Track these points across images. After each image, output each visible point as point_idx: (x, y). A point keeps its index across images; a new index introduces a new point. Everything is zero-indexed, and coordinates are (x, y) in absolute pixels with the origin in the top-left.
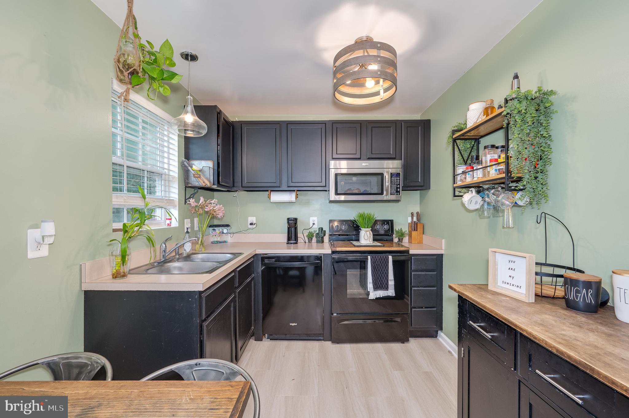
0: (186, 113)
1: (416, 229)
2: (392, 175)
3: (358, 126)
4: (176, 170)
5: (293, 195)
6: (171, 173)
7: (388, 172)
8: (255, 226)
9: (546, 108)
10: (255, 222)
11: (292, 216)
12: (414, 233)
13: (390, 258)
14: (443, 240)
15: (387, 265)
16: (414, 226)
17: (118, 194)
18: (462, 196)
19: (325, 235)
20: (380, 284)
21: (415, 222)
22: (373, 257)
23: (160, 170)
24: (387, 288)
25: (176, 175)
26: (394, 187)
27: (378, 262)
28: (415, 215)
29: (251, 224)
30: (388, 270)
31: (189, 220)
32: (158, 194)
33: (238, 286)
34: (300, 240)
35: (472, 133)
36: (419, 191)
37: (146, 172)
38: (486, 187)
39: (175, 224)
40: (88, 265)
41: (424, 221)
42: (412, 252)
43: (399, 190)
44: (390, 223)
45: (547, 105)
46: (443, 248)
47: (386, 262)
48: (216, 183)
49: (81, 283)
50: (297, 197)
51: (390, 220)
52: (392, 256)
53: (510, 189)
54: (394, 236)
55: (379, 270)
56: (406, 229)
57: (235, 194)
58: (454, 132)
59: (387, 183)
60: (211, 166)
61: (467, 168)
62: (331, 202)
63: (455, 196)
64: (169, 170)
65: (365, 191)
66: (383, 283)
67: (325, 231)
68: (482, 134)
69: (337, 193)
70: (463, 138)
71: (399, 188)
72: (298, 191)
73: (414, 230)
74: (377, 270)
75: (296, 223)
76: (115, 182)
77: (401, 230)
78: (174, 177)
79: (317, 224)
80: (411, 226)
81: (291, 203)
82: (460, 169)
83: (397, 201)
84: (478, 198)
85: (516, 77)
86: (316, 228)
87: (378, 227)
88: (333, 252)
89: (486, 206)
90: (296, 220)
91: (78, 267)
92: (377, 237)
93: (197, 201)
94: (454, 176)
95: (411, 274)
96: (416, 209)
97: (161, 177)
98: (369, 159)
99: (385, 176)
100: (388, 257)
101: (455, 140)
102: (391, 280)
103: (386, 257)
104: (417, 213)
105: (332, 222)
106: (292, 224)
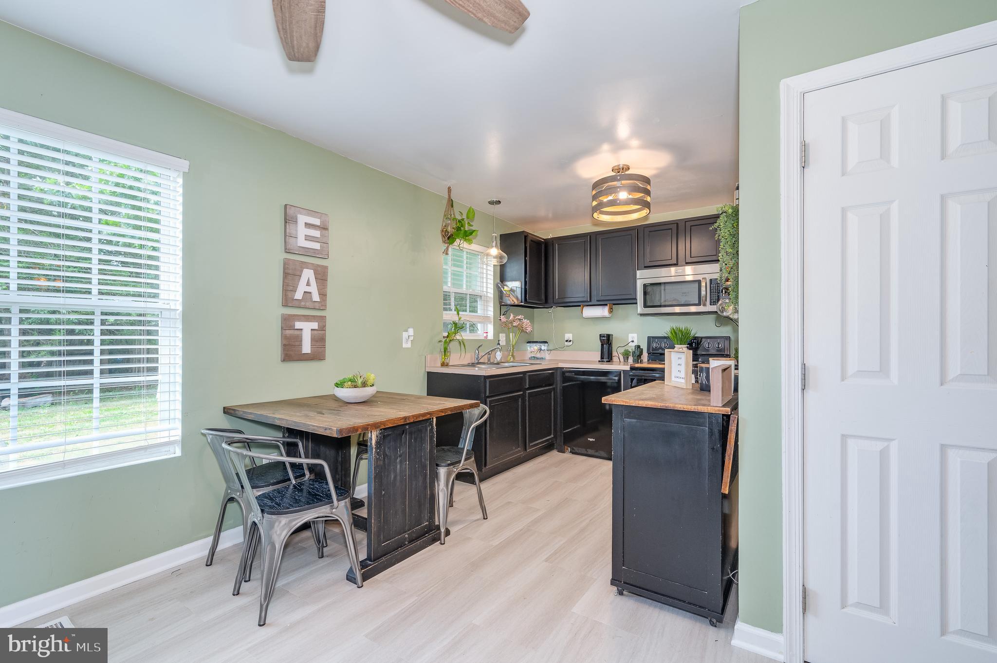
0: (492, 247)
2: (710, 280)
3: (674, 227)
4: (492, 291)
5: (607, 309)
6: (489, 295)
8: (571, 343)
10: (571, 339)
11: (607, 332)
17: (448, 312)
23: (479, 293)
25: (492, 296)
26: (714, 296)
29: (567, 341)
31: (504, 335)
32: (479, 311)
33: (528, 388)
34: (615, 359)
37: (468, 295)
39: (491, 336)
40: (429, 357)
48: (523, 300)
49: (425, 367)
50: (611, 311)
57: (550, 310)
59: (703, 291)
60: (520, 286)
62: (642, 315)
64: (487, 292)
65: (686, 301)
67: (643, 349)
69: (645, 306)
72: (610, 304)
75: (611, 340)
76: (445, 304)
78: (490, 298)
79: (635, 342)
81: (603, 318)
86: (631, 347)
88: (632, 369)
90: (610, 336)
91: (424, 357)
93: (508, 318)
97: (481, 298)
98: (688, 264)
99: (702, 284)
105: (650, 339)
106: (607, 341)
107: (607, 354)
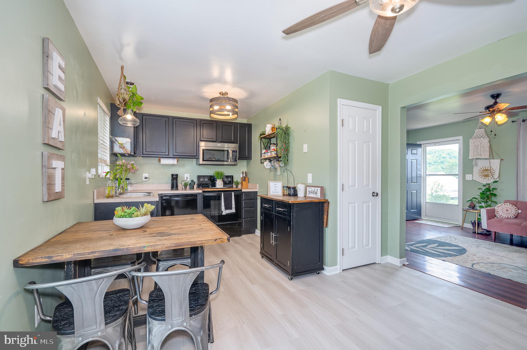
0: (127, 114)
1: (245, 180)
2: (233, 151)
3: (215, 124)
5: (176, 160)
7: (231, 150)
8: (148, 179)
9: (288, 133)
10: (147, 177)
11: (175, 173)
12: (244, 183)
13: (233, 193)
14: (258, 185)
15: (232, 197)
16: (244, 179)
18: (264, 163)
19: (195, 184)
20: (228, 207)
21: (244, 177)
22: (224, 193)
24: (231, 209)
26: (234, 157)
27: (227, 196)
28: (244, 173)
30: (232, 200)
34: (179, 188)
35: (268, 137)
36: (246, 160)
38: (272, 159)
41: (248, 176)
42: (243, 191)
43: (236, 159)
44: (232, 177)
45: (288, 132)
46: (258, 188)
47: (231, 196)
48: (133, 151)
49: (94, 200)
50: (177, 162)
51: (231, 176)
52: (234, 193)
53: (278, 161)
54: (234, 184)
55: (227, 200)
56: (239, 181)
57: (136, 158)
58: (261, 135)
59: (231, 155)
60: (130, 141)
61: (266, 151)
62: (200, 165)
63: (261, 163)
65: (218, 159)
66: (230, 206)
67: (195, 182)
68: (272, 137)
69: (203, 160)
70: (264, 138)
71: (237, 158)
72: (178, 158)
73: (244, 181)
74: (226, 200)
75: (177, 177)
77: (237, 181)
79: (189, 178)
80: (242, 179)
81: (173, 165)
82: (264, 151)
83: (236, 165)
84: (269, 164)
85: (280, 120)
86: (189, 181)
87: (225, 179)
88: (204, 192)
89: (272, 167)
90: (177, 175)
92: (225, 183)
94: (261, 155)
95: (243, 209)
96: (245, 170)
98: (221, 142)
99: (230, 152)
100: (232, 193)
101: (261, 138)
102: (233, 205)
103: (231, 193)
104: (246, 172)
105: (199, 177)
106: (175, 178)
107: (174, 186)
